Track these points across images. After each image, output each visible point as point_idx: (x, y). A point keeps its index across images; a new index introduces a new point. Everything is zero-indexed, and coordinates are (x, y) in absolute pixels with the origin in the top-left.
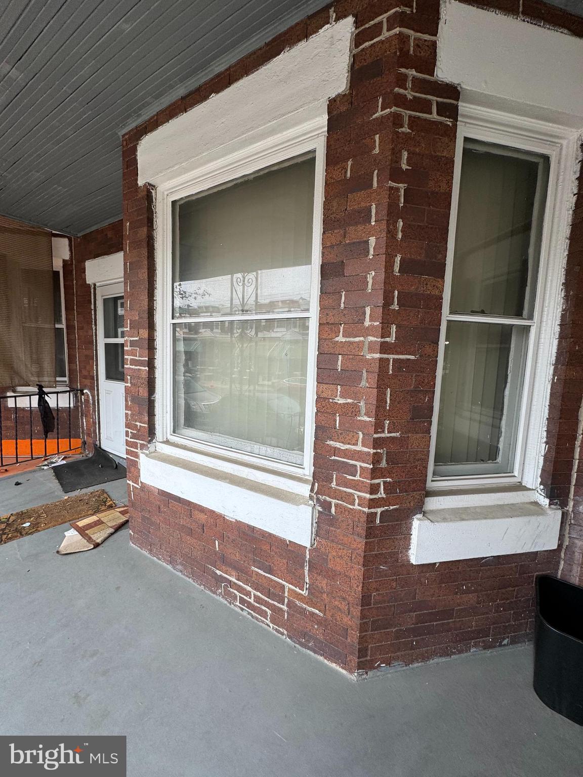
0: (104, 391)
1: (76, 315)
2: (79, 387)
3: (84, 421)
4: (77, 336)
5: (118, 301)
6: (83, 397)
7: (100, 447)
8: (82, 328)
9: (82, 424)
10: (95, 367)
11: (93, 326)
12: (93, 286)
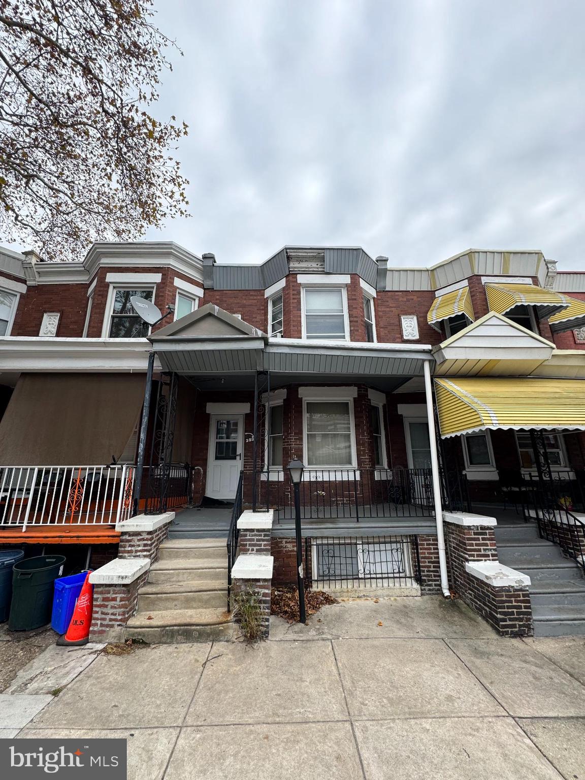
0: (213, 466)
3: (193, 485)
6: (194, 470)
7: (207, 497)
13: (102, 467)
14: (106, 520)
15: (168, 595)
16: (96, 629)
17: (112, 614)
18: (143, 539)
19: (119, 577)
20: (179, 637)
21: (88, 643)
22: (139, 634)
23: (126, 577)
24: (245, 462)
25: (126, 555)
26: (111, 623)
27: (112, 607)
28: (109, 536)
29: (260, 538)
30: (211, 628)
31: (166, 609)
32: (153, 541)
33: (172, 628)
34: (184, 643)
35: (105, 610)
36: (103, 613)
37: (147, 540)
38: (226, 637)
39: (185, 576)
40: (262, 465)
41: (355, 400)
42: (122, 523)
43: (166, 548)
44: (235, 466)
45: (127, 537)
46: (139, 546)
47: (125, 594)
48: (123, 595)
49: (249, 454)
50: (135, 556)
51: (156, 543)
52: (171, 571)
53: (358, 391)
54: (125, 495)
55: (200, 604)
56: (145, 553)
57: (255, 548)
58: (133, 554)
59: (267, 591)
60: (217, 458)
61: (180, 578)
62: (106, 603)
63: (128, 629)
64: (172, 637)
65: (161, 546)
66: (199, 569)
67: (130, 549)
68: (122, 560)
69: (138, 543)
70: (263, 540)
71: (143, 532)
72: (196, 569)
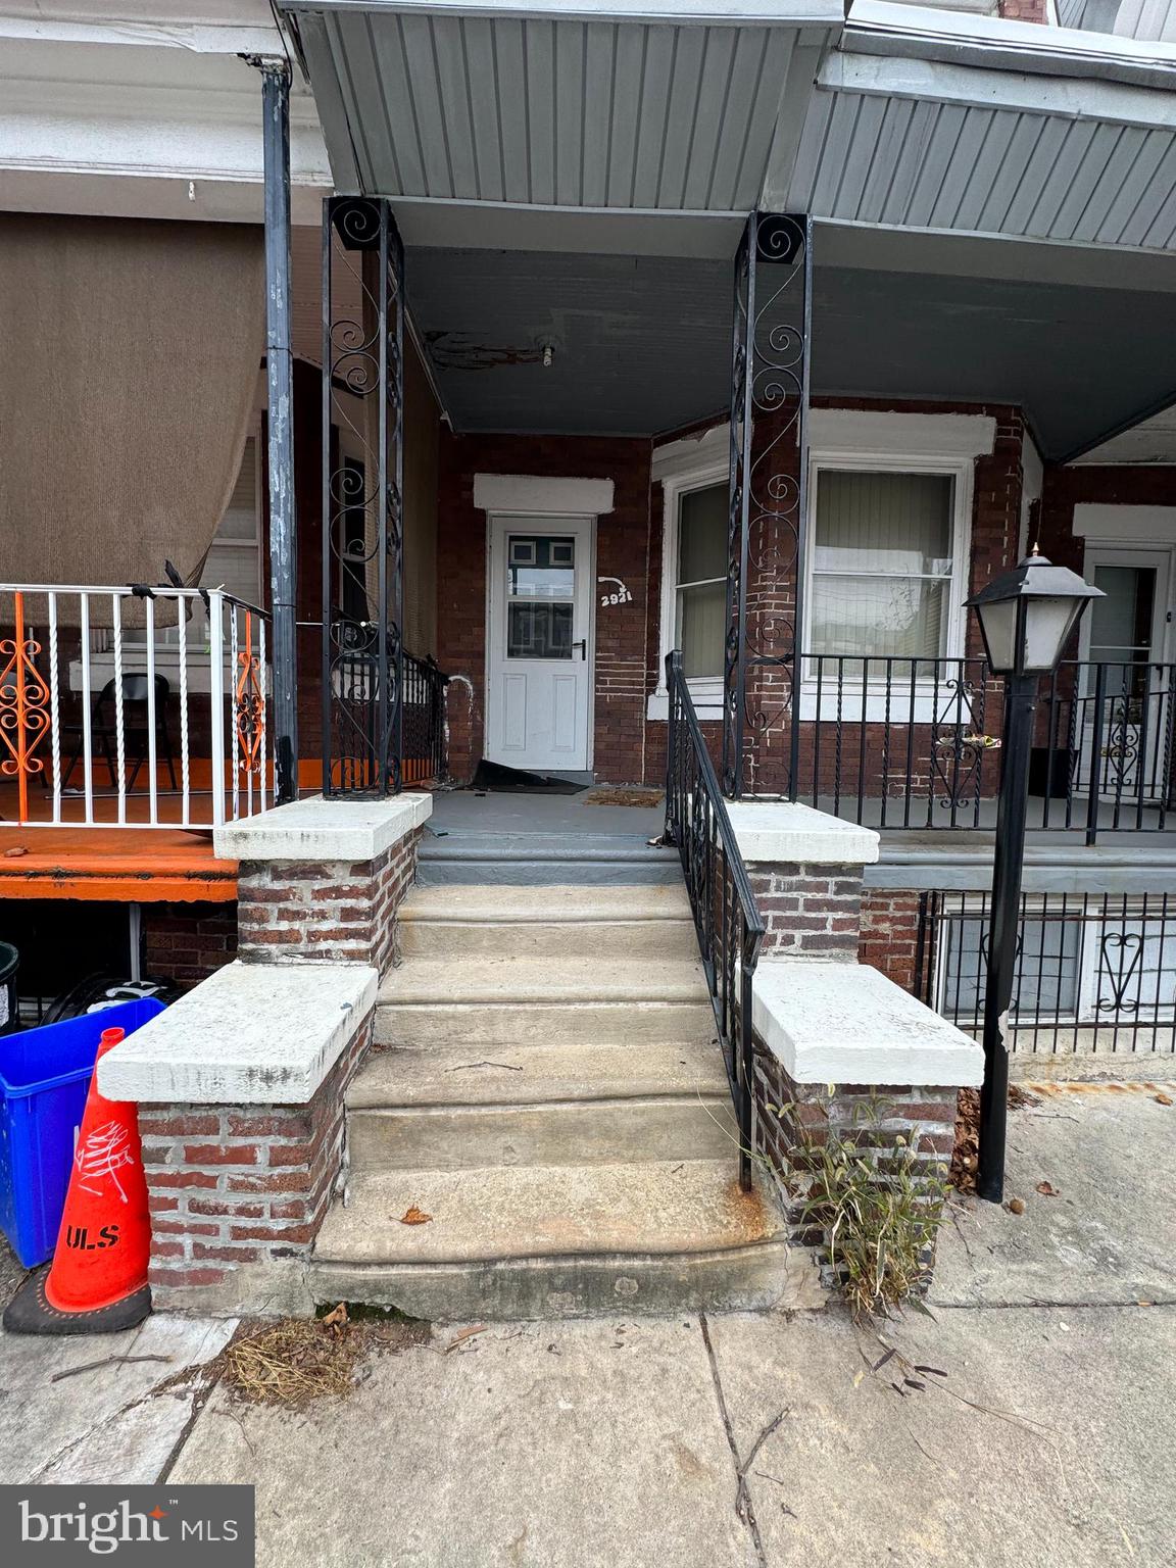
0: (502, 676)
3: (446, 727)
6: (446, 687)
12: (488, 513)
13: (116, 592)
14: (169, 811)
15: (473, 1112)
16: (175, 1264)
17: (242, 1211)
18: (337, 892)
19: (251, 1073)
20: (555, 1299)
21: (152, 1312)
22: (377, 1288)
23: (286, 1075)
24: (597, 666)
25: (273, 947)
26: (241, 1244)
27: (236, 1186)
28: (190, 876)
29: (819, 896)
30: (693, 1268)
31: (472, 1162)
32: (377, 897)
33: (523, 1264)
34: (576, 1317)
35: (203, 1196)
36: (196, 1207)
37: (354, 893)
38: (758, 1296)
39: (519, 1024)
40: (649, 675)
41: (982, 466)
42: (238, 825)
43: (423, 919)
44: (566, 678)
45: (265, 881)
46: (322, 915)
47: (290, 1135)
48: (283, 1141)
49: (610, 643)
50: (308, 955)
51: (387, 901)
52: (461, 1008)
53: (999, 432)
54: (235, 718)
55: (607, 1144)
56: (352, 944)
57: (798, 935)
58: (302, 946)
59: (939, 1129)
60: (512, 653)
61: (501, 1032)
62: (208, 1171)
63: (324, 1269)
64: (525, 1295)
65: (403, 910)
66: (568, 1001)
67: (284, 926)
68: (259, 968)
69: (318, 906)
70: (833, 906)
71: (333, 863)
72: (558, 1001)
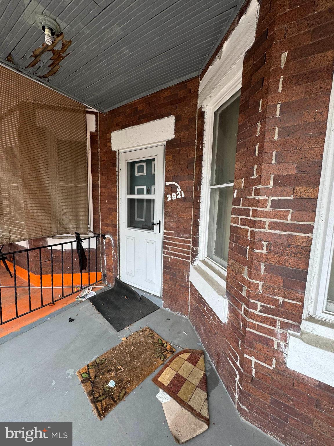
0: (126, 237)
1: (99, 176)
2: (101, 232)
3: (105, 258)
4: (100, 193)
5: (136, 164)
6: (104, 240)
7: (120, 280)
8: (106, 187)
9: (102, 262)
10: (118, 217)
11: (117, 185)
12: (117, 153)
24: (165, 238)
44: (152, 242)
49: (172, 225)
60: (129, 225)
